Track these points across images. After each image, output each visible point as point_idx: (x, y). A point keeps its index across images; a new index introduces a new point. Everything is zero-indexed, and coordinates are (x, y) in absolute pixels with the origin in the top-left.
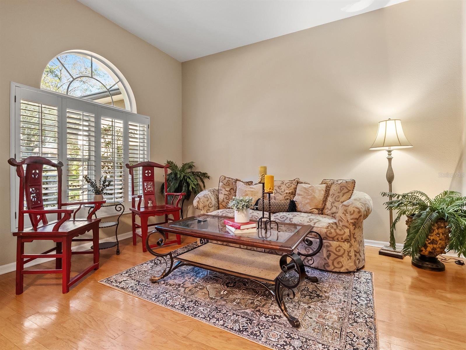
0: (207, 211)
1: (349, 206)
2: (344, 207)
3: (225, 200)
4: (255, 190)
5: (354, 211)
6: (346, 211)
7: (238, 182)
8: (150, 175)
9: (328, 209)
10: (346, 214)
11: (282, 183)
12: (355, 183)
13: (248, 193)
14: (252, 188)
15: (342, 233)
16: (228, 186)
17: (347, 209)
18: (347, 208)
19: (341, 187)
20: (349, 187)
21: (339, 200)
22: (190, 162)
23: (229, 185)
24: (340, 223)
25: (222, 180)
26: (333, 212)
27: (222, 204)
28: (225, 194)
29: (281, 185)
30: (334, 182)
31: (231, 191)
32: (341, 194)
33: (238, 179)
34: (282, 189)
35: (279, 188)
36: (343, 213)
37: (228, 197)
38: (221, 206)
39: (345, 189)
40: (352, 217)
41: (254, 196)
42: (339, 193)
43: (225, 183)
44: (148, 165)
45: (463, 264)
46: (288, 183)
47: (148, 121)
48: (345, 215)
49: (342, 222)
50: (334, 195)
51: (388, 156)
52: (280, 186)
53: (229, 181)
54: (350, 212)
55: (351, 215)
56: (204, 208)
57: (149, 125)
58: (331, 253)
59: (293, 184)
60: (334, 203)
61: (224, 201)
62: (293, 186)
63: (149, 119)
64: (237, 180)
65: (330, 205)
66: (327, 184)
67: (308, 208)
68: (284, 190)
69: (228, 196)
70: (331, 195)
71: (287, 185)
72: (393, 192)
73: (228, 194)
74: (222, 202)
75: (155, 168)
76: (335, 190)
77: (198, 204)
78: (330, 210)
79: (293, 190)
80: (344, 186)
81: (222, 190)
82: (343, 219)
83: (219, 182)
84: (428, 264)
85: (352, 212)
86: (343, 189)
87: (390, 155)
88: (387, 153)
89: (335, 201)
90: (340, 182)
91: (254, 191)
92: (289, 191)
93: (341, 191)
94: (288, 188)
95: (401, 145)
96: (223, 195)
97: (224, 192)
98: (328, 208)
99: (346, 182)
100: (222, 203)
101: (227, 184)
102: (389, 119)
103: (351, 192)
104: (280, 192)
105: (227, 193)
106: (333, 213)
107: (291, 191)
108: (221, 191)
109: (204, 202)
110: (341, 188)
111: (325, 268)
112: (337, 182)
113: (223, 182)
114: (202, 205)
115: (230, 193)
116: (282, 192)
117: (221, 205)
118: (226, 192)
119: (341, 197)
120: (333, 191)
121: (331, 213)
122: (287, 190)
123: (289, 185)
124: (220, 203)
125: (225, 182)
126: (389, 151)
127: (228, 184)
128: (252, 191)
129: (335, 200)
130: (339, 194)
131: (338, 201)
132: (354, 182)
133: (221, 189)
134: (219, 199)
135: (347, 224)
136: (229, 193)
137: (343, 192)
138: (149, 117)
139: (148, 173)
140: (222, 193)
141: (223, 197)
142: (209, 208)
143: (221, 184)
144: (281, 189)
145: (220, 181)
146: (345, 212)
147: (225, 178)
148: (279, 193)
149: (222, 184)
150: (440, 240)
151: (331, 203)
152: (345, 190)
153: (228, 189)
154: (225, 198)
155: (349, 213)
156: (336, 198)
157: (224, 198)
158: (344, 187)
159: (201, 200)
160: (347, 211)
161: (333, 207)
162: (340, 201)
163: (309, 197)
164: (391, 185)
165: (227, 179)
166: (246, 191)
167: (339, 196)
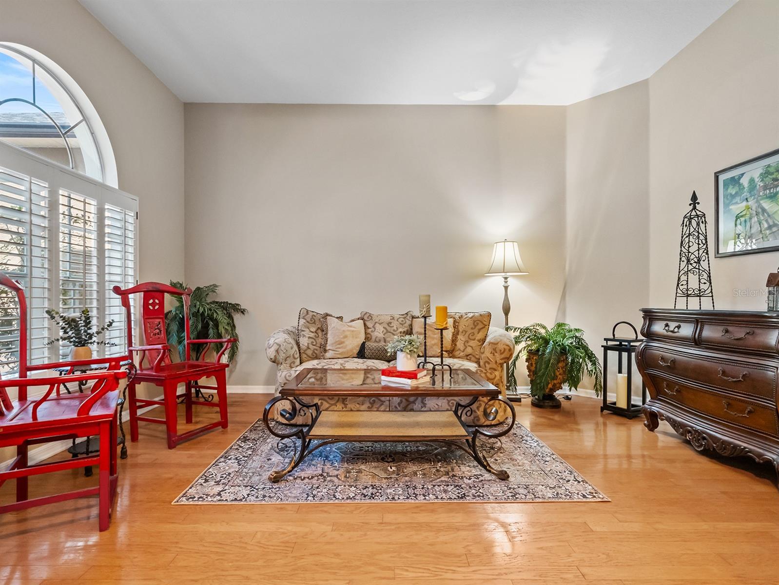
0: (290, 364)
1: (498, 343)
2: (493, 345)
3: (311, 346)
4: (355, 329)
5: (505, 349)
6: (495, 350)
7: (328, 318)
8: (157, 307)
9: (461, 350)
10: (496, 354)
11: (392, 318)
12: (491, 316)
13: (348, 333)
14: (351, 327)
15: (493, 378)
16: (313, 325)
17: (496, 348)
18: (496, 346)
19: (474, 321)
20: (485, 321)
21: (474, 338)
22: (211, 286)
23: (314, 323)
24: (487, 365)
25: (303, 315)
26: (467, 354)
27: (306, 354)
28: (309, 338)
29: (391, 321)
30: (462, 316)
31: (317, 332)
32: (476, 331)
33: (329, 313)
34: (393, 327)
35: (389, 326)
36: (491, 353)
37: (313, 341)
38: (304, 356)
39: (480, 323)
40: (503, 356)
41: (356, 338)
42: (472, 329)
43: (309, 320)
44: (154, 289)
45: (570, 399)
46: (400, 318)
47: (136, 205)
48: (494, 355)
49: (489, 363)
50: (466, 332)
51: (504, 283)
52: (391, 323)
53: (314, 317)
54: (500, 351)
55: (501, 354)
56: (286, 360)
57: (137, 213)
58: (481, 402)
59: (408, 319)
60: (467, 343)
61: (309, 349)
62: (408, 323)
63: (138, 200)
64: (327, 315)
65: (463, 345)
66: (454, 318)
67: (436, 351)
68: (397, 328)
69: (315, 340)
70: (462, 332)
71: (399, 320)
72: (509, 325)
73: (314, 338)
74: (306, 350)
75: (165, 293)
76: (467, 325)
77: (277, 355)
78: (463, 352)
79: (408, 328)
80: (479, 320)
81: (304, 331)
82: (491, 360)
83: (299, 318)
84: (548, 403)
85: (503, 351)
86: (478, 324)
87: (506, 282)
88: (503, 279)
89: (469, 340)
90: (470, 315)
91: (355, 331)
92: (404, 330)
93: (475, 326)
94: (402, 324)
95: (521, 272)
96: (307, 338)
97: (307, 333)
98: (459, 350)
99: (481, 315)
100: (306, 352)
101: (311, 321)
102: (506, 240)
103: (487, 327)
104: (392, 331)
105: (312, 335)
106: (467, 356)
107: (405, 329)
108: (303, 333)
109: (287, 351)
110: (474, 323)
111: (474, 422)
112: (466, 316)
113: (306, 317)
114: (284, 355)
115: (317, 335)
116: (394, 330)
117: (304, 354)
118: (311, 333)
119: (476, 333)
120: (464, 327)
121: (464, 355)
122: (401, 328)
123: (402, 321)
124: (302, 351)
125: (309, 317)
126: (506, 278)
127: (313, 321)
128: (353, 331)
129: (469, 338)
130: (473, 331)
131: (474, 340)
132: (489, 315)
133: (303, 329)
134: (301, 345)
135: (494, 366)
136: (315, 336)
137: (478, 327)
138: (137, 198)
139: (154, 304)
140: (304, 336)
141: (308, 342)
142: (293, 360)
143: (302, 321)
144: (391, 327)
145: (301, 317)
146: (493, 352)
147: (307, 312)
148: (390, 332)
149: (305, 321)
150: (560, 374)
151: (463, 342)
152: (481, 326)
153: (313, 329)
154: (310, 343)
155: (498, 352)
156: (470, 335)
157: (308, 344)
158: (478, 322)
159: (282, 348)
160: (497, 349)
161: (466, 347)
162: (477, 338)
163: (435, 336)
164: (507, 318)
165: (311, 314)
166: (344, 331)
167: (473, 333)
